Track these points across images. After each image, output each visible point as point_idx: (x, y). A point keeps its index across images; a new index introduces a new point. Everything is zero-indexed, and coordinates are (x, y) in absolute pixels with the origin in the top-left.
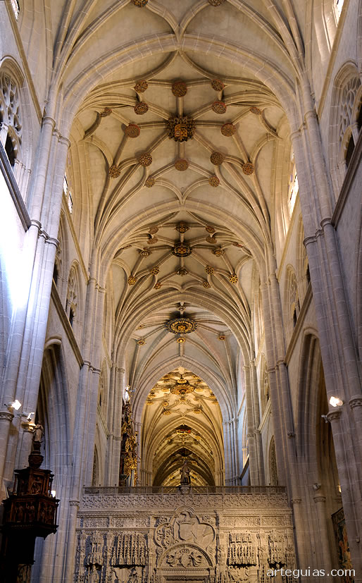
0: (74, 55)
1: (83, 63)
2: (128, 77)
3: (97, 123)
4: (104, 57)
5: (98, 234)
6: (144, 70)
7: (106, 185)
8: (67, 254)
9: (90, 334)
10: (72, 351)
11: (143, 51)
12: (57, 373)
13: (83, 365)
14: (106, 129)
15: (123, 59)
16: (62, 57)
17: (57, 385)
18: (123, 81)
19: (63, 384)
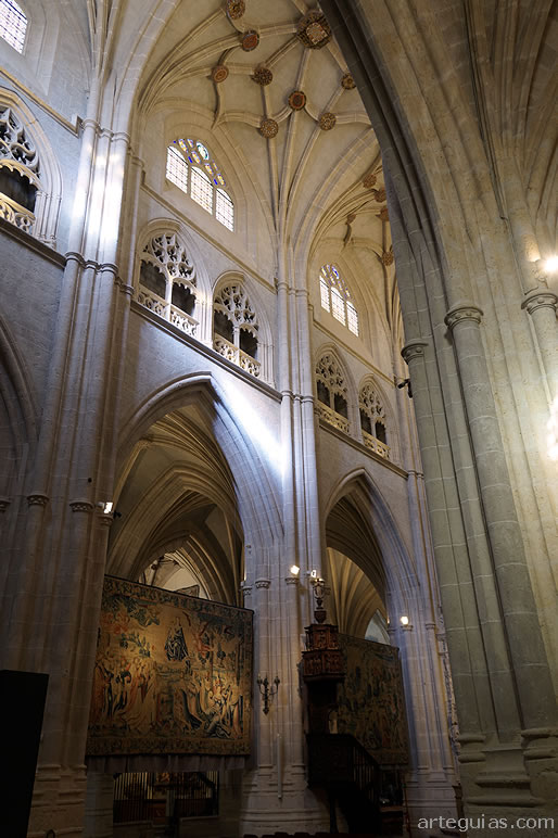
0: (291, 207)
1: (302, 206)
2: (353, 181)
3: (349, 228)
4: (318, 189)
5: (394, 328)
6: (365, 167)
7: (385, 276)
8: (351, 378)
9: (408, 440)
10: (385, 469)
11: (350, 161)
12: (372, 499)
13: (407, 475)
14: (363, 225)
15: (336, 180)
16: (281, 217)
17: (376, 510)
18: (351, 188)
19: (383, 508)
